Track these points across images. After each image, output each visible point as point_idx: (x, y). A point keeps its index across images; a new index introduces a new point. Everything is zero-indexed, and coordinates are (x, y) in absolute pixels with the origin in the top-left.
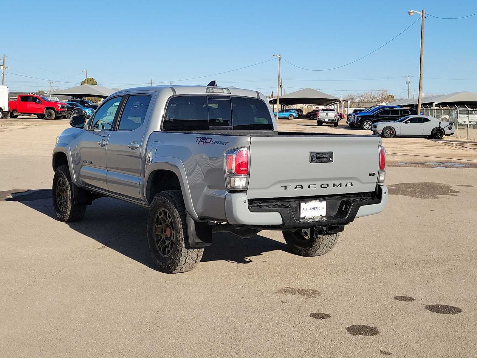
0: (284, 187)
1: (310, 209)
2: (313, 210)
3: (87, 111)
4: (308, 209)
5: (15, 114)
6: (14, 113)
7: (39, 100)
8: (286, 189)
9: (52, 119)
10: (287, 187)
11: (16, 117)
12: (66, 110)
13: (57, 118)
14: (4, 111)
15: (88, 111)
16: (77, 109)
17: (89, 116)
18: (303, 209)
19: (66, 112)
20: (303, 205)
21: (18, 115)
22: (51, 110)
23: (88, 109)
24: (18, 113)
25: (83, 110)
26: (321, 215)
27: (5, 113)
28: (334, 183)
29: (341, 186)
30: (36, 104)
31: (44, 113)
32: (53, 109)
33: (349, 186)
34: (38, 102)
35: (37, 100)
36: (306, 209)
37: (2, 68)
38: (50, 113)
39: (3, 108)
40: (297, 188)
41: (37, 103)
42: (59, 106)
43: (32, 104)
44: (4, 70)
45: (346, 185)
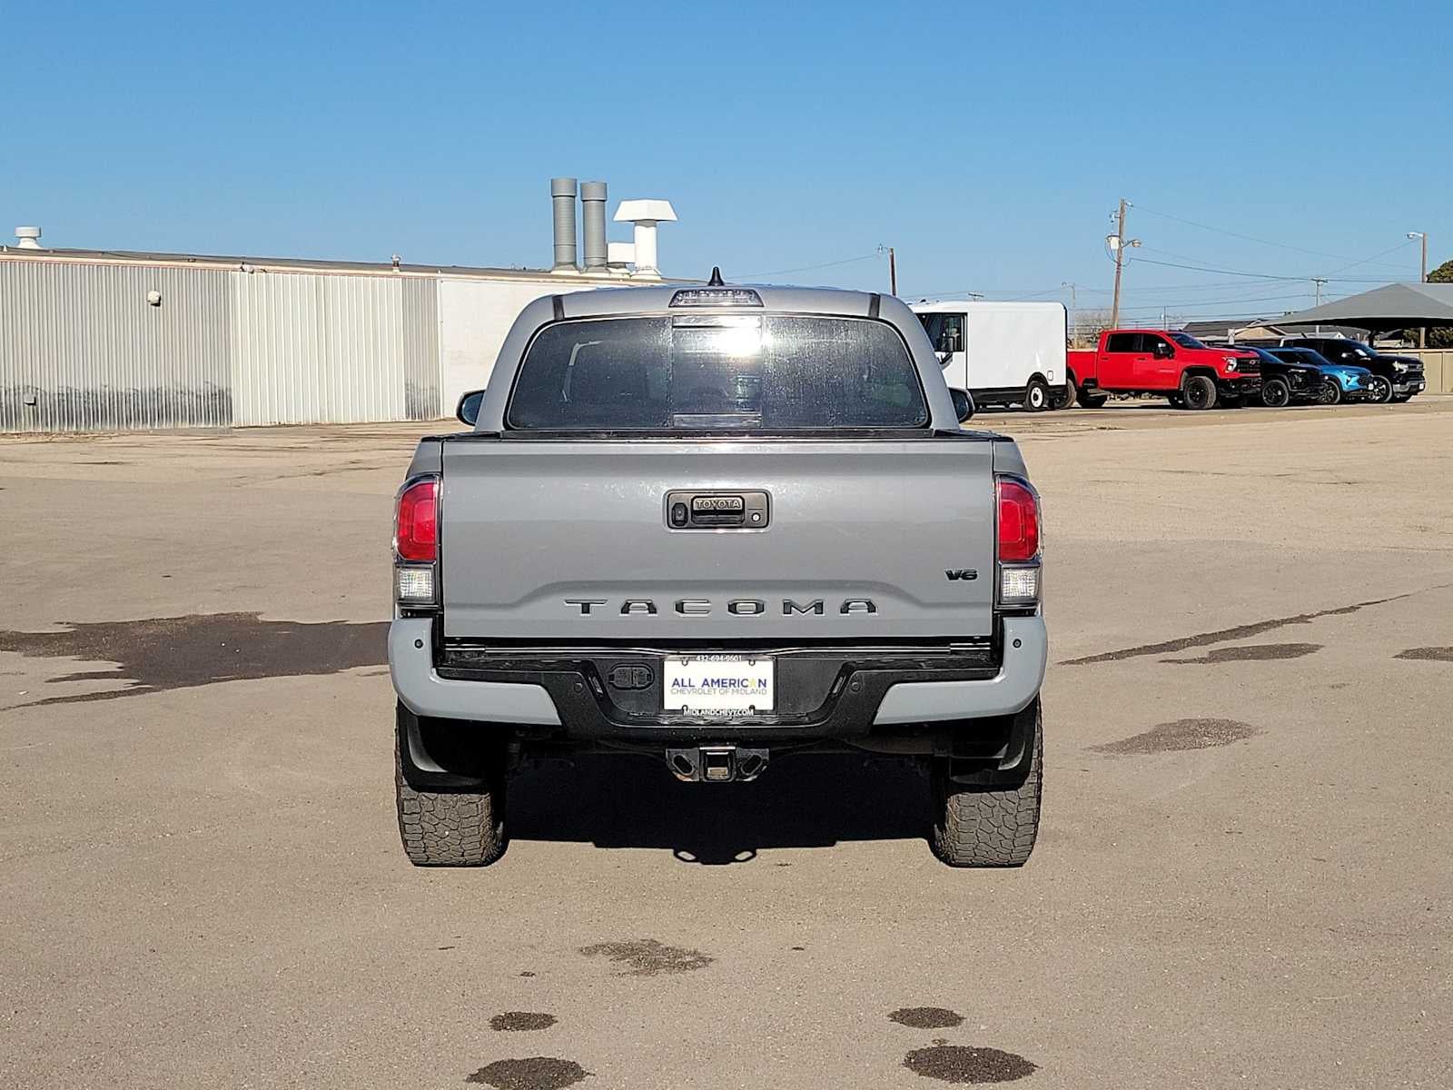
0: (581, 605)
1: (705, 683)
2: (715, 686)
3: (1343, 376)
4: (698, 683)
5: (1094, 393)
6: (1089, 391)
7: (1164, 345)
8: (586, 611)
9: (1206, 406)
10: (592, 605)
11: (1097, 403)
12: (1259, 374)
13: (1224, 403)
14: (1050, 383)
15: (1347, 378)
16: (1300, 371)
17: (1348, 392)
18: (676, 682)
19: (1257, 383)
20: (673, 668)
21: (1104, 399)
22: (1204, 378)
23: (1345, 369)
24: (1101, 391)
25: (1325, 375)
26: (752, 707)
27: (1054, 392)
28: (786, 599)
29: (819, 611)
30: (1156, 358)
31: (1180, 388)
32: (1210, 373)
34: (1162, 352)
35: (1160, 345)
36: (685, 683)
37: (1114, 243)
38: (1199, 386)
39: (1048, 376)
40: (629, 611)
41: (1158, 356)
42: (1231, 362)
43: (1144, 359)
44: (1120, 250)
45: (845, 609)
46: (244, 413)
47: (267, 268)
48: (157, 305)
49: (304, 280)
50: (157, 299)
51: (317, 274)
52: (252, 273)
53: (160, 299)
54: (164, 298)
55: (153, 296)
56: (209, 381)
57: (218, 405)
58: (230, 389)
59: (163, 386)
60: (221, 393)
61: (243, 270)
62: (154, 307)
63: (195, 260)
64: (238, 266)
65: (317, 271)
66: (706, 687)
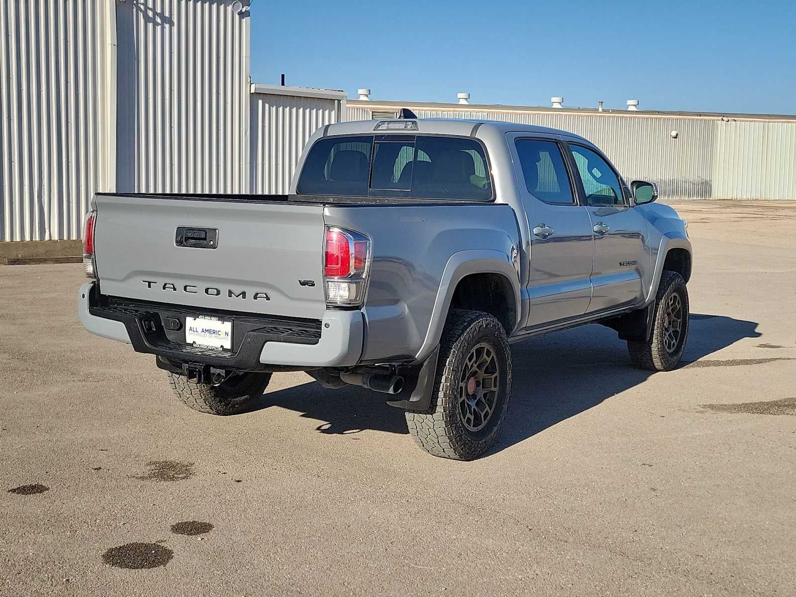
0: (147, 283)
2: (207, 333)
4: (200, 330)
8: (149, 286)
10: (152, 284)
18: (191, 329)
20: (190, 322)
26: (222, 346)
28: (229, 289)
29: (244, 297)
33: (261, 300)
36: (195, 330)
40: (166, 289)
45: (255, 297)
46: (718, 193)
47: (736, 119)
48: (676, 137)
49: (756, 126)
50: (676, 135)
51: (764, 122)
52: (728, 121)
53: (677, 134)
54: (679, 134)
55: (674, 133)
56: (700, 176)
57: (704, 189)
58: (711, 181)
59: (676, 178)
60: (706, 182)
61: (723, 120)
62: (674, 139)
63: (700, 115)
64: (721, 118)
65: (764, 120)
66: (203, 332)
